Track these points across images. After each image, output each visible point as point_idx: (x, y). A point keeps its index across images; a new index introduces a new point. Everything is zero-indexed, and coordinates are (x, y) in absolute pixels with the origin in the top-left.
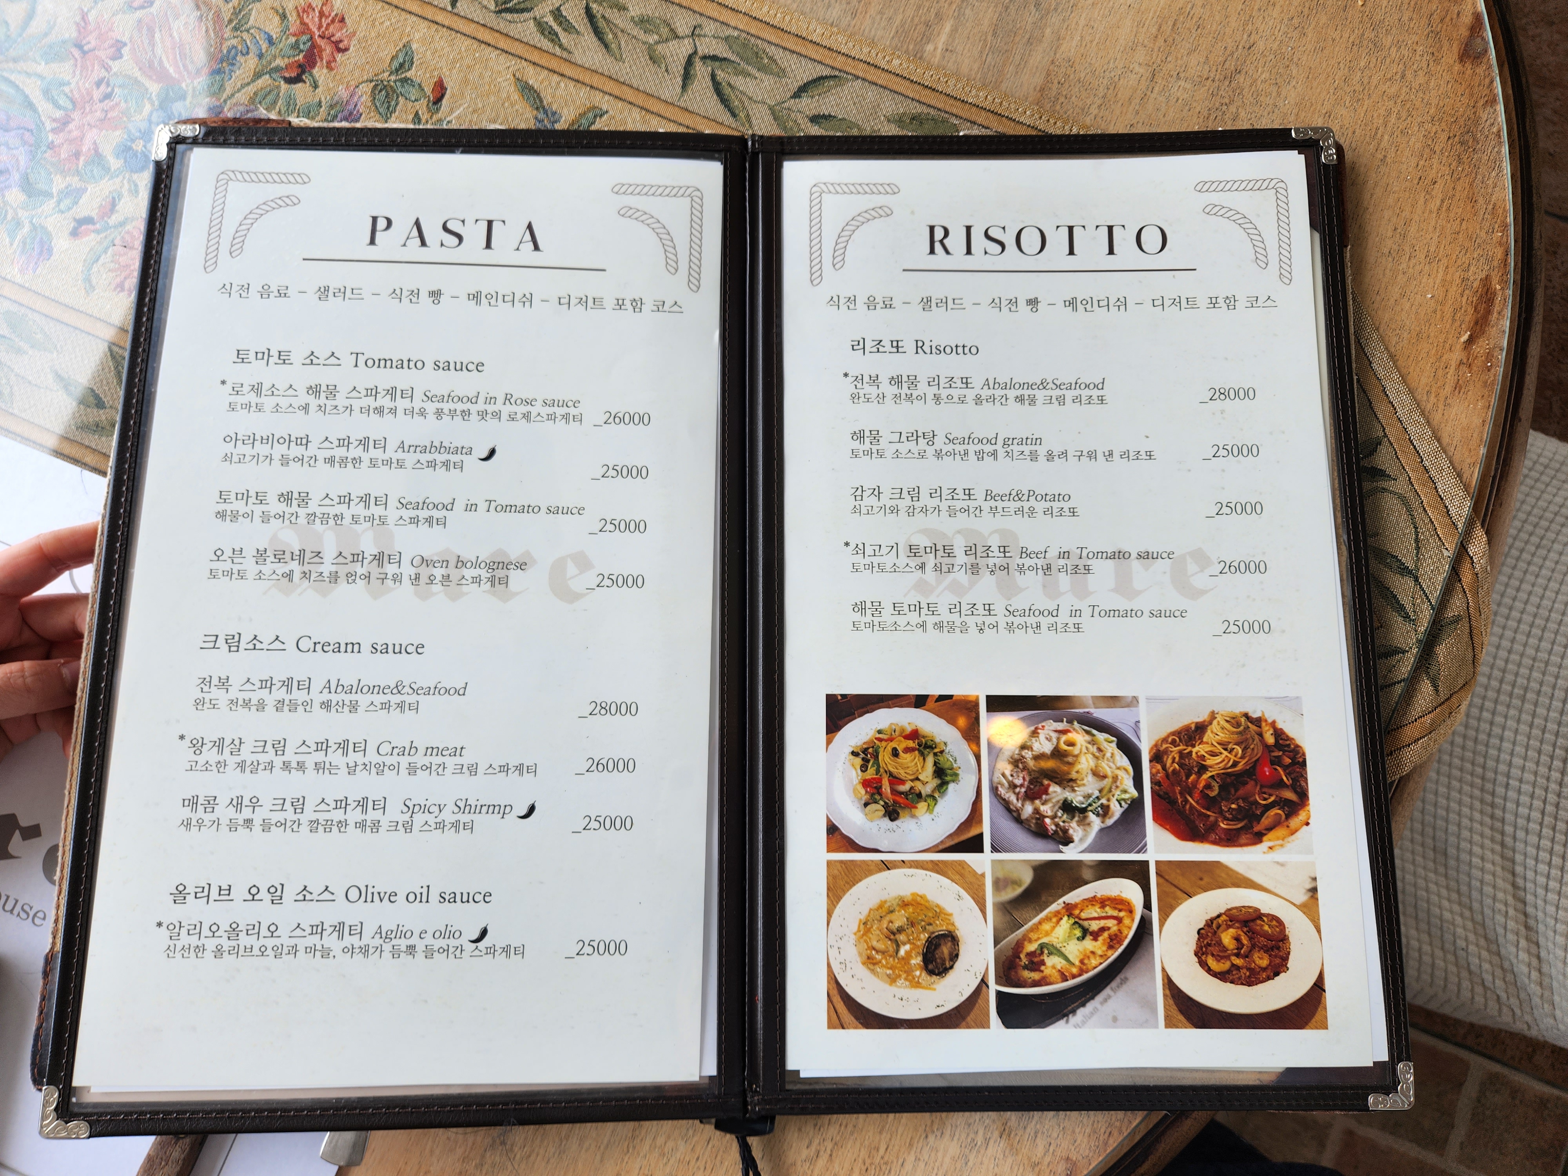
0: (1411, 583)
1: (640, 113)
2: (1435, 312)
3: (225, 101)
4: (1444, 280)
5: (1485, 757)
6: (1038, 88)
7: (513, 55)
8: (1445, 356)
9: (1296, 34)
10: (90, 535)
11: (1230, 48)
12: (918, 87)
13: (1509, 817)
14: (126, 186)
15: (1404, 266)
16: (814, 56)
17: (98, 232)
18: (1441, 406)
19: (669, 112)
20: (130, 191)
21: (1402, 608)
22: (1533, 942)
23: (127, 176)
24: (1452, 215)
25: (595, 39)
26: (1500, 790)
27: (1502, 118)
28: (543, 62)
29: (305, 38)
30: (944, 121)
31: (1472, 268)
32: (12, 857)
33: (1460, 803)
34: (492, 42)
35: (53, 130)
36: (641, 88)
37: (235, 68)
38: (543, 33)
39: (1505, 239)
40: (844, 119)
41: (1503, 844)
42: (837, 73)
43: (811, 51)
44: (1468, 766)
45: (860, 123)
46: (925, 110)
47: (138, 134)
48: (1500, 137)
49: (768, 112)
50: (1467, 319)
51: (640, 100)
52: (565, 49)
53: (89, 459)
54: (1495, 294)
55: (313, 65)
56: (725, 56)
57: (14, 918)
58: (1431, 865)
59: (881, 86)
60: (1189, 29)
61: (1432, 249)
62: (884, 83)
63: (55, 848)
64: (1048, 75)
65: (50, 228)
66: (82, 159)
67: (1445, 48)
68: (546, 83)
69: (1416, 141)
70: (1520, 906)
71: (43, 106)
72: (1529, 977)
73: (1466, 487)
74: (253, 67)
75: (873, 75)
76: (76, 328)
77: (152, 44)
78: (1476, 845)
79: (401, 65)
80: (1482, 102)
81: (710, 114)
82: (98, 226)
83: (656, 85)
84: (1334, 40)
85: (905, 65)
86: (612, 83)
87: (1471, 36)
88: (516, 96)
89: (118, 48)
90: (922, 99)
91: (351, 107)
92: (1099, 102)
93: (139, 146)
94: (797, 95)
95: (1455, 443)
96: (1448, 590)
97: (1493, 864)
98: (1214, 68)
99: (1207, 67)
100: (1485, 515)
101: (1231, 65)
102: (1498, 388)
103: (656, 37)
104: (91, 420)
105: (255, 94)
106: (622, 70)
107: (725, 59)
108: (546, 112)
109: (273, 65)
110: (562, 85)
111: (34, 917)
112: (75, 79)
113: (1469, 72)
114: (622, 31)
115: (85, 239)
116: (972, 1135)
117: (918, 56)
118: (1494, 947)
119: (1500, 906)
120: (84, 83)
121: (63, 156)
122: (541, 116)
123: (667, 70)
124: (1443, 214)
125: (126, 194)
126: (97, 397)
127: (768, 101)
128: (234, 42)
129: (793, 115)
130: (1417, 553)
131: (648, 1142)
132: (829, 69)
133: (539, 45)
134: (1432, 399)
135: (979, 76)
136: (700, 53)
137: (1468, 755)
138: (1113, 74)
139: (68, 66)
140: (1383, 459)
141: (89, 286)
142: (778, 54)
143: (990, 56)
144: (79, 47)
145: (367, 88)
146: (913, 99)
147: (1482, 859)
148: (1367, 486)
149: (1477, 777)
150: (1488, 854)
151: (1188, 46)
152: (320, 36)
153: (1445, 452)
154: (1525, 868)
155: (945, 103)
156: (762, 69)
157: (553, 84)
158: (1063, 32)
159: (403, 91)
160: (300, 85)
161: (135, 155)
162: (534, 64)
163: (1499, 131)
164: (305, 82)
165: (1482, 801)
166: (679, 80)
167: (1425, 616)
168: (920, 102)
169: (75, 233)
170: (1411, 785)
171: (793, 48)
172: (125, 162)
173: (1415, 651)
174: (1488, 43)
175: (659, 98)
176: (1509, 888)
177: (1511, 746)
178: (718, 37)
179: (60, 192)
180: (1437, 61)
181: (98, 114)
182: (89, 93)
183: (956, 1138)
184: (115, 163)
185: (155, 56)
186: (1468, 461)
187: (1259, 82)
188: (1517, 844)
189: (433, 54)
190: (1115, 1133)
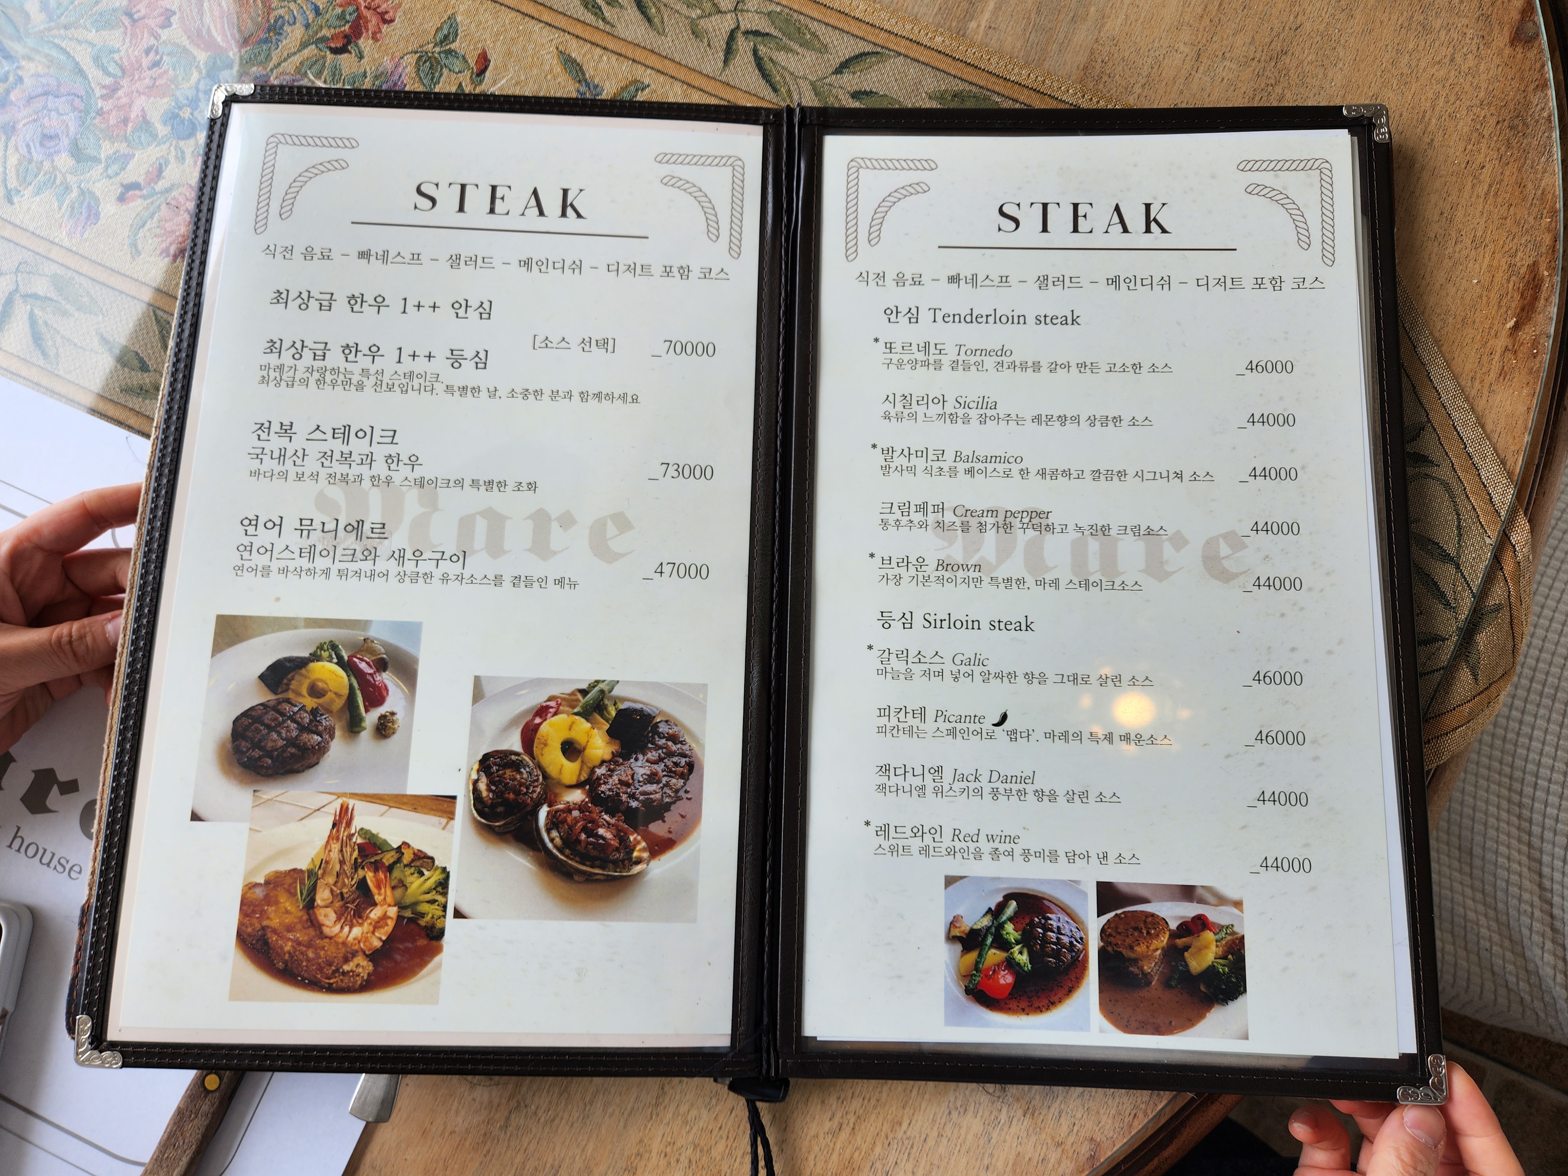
0: (1452, 570)
1: (682, 87)
2: (1481, 297)
3: (272, 70)
4: (1490, 266)
5: (1513, 756)
6: (1081, 67)
7: (556, 28)
8: (1491, 342)
9: (1343, 16)
10: (135, 494)
11: (1276, 30)
12: (961, 65)
13: (1536, 817)
14: (173, 153)
15: (1450, 250)
16: (856, 32)
17: (144, 197)
18: (1486, 392)
19: (710, 86)
20: (176, 157)
21: (1442, 595)
22: (1559, 944)
23: (174, 143)
24: (1500, 200)
25: (638, 13)
26: (1528, 790)
27: (1553, 103)
28: (586, 35)
29: (351, 9)
30: (986, 99)
31: (1519, 254)
32: (49, 811)
33: (1487, 802)
34: (536, 15)
35: (103, 97)
36: (683, 62)
37: (282, 37)
38: (586, 7)
39: (1553, 224)
40: (885, 96)
41: (1530, 845)
42: (879, 49)
43: (854, 28)
44: (1496, 765)
45: (901, 99)
46: (967, 87)
47: (185, 102)
48: (1550, 121)
49: (810, 87)
50: (1513, 305)
51: (682, 74)
52: (608, 23)
53: (132, 421)
54: (1542, 280)
55: (359, 35)
56: (767, 31)
57: (49, 872)
58: (1456, 864)
59: (923, 63)
60: (1235, 9)
61: (1479, 234)
62: (926, 60)
63: (94, 802)
64: (1092, 53)
65: (98, 193)
66: (130, 125)
67: (1496, 32)
68: (588, 56)
69: (1464, 125)
70: (1546, 907)
71: (93, 73)
72: (1554, 979)
73: (1510, 475)
74: (299, 37)
75: (916, 52)
76: (121, 292)
77: (201, 14)
78: (1503, 844)
79: (446, 37)
80: (1532, 86)
81: (751, 88)
82: (145, 192)
83: (698, 60)
84: (1382, 22)
85: (947, 42)
86: (654, 57)
87: (1522, 20)
88: (558, 69)
89: (168, 14)
90: (964, 77)
91: (396, 78)
92: (1143, 81)
93: (186, 114)
94: (839, 70)
95: (1498, 430)
96: (1489, 579)
97: (1520, 864)
98: (1260, 49)
99: (1252, 48)
100: (1528, 503)
101: (1277, 46)
102: (1543, 375)
103: (699, 12)
104: (135, 383)
105: (302, 63)
106: (664, 44)
107: (767, 34)
108: (588, 85)
109: (319, 35)
110: (605, 58)
111: (71, 871)
112: (125, 47)
113: (1520, 56)
114: (665, 5)
115: (132, 205)
116: (995, 1113)
117: (961, 34)
118: (1519, 949)
119: (1525, 907)
120: (134, 51)
121: (111, 123)
122: (583, 89)
123: (709, 45)
124: (1491, 199)
125: (172, 160)
126: (141, 361)
127: (810, 77)
128: (281, 12)
129: (834, 91)
130: (1459, 540)
131: (672, 1109)
132: (871, 46)
133: (582, 19)
134: (1477, 384)
135: (1022, 54)
136: (743, 28)
137: (1497, 754)
138: (1158, 53)
139: (118, 33)
140: (1428, 445)
141: (135, 251)
142: (820, 30)
143: (1033, 35)
144: (129, 15)
145: (411, 59)
146: (955, 77)
147: (1509, 859)
148: (1410, 471)
149: (1505, 776)
150: (1515, 854)
151: (1233, 26)
152: (365, 7)
153: (1489, 439)
154: (1553, 869)
155: (987, 80)
156: (804, 44)
157: (596, 57)
158: (1108, 11)
159: (447, 62)
160: (346, 55)
161: (183, 122)
162: (577, 37)
163: (1550, 116)
164: (350, 53)
165: (1509, 801)
166: (721, 55)
167: (1466, 604)
168: (962, 80)
169: (122, 199)
170: (1448, 774)
171: (836, 24)
172: (172, 129)
173: (1455, 639)
174: (1539, 27)
175: (701, 73)
176: (1536, 888)
177: (1540, 746)
178: (761, 12)
179: (108, 158)
180: (1487, 45)
181: (147, 81)
182: (139, 61)
183: (978, 1116)
184: (162, 130)
185: (203, 25)
186: (1512, 448)
187: (1306, 63)
188: (1545, 844)
189: (477, 26)
190: (1140, 1115)
